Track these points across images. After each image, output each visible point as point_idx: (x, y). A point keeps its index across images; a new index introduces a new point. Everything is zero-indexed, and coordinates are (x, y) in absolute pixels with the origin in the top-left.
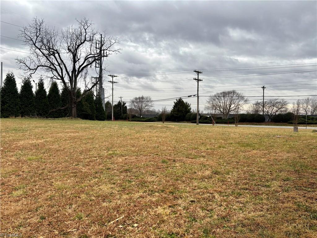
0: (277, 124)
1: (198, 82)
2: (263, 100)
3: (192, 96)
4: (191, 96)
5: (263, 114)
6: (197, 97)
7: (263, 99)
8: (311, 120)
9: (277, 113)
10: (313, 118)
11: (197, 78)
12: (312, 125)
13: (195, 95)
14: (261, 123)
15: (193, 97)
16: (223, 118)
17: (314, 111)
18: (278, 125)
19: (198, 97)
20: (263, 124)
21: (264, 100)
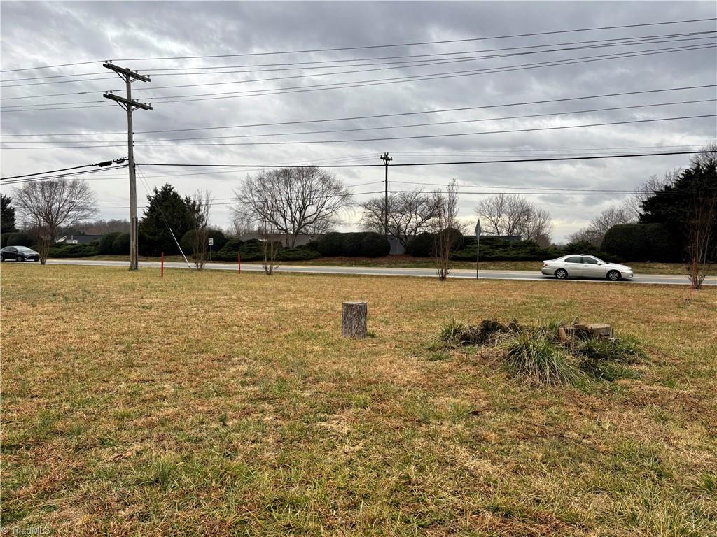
0: (419, 260)
1: (129, 112)
2: (384, 194)
3: (114, 164)
4: (109, 163)
5: (386, 235)
6: (127, 169)
7: (386, 192)
8: (501, 249)
9: (420, 230)
10: (505, 243)
11: (125, 97)
12: (503, 263)
13: (122, 161)
14: (379, 260)
15: (117, 167)
16: (284, 245)
17: (514, 226)
18: (419, 263)
19: (132, 166)
20: (383, 260)
21: (389, 194)
